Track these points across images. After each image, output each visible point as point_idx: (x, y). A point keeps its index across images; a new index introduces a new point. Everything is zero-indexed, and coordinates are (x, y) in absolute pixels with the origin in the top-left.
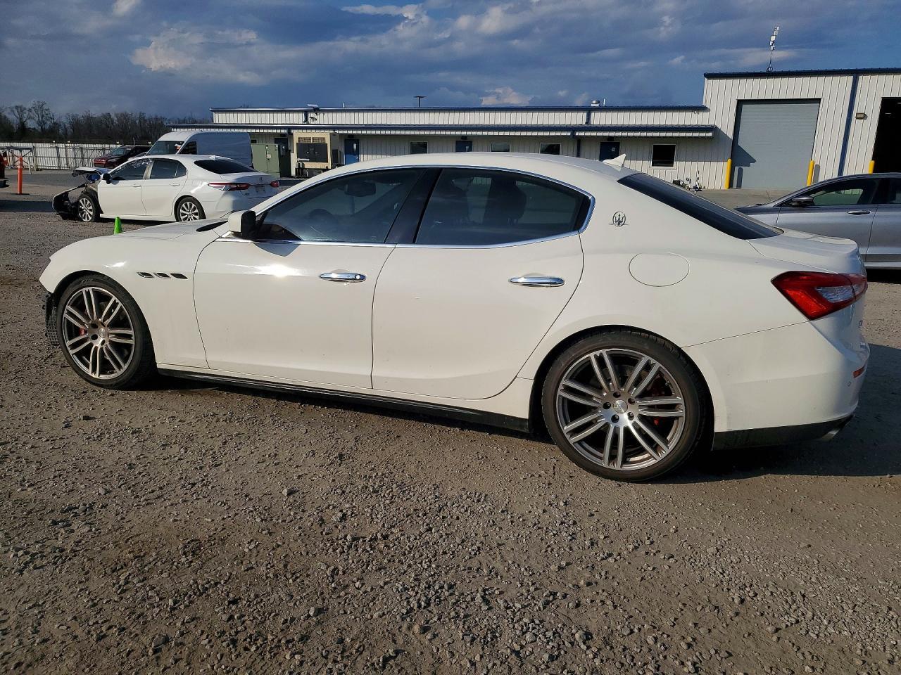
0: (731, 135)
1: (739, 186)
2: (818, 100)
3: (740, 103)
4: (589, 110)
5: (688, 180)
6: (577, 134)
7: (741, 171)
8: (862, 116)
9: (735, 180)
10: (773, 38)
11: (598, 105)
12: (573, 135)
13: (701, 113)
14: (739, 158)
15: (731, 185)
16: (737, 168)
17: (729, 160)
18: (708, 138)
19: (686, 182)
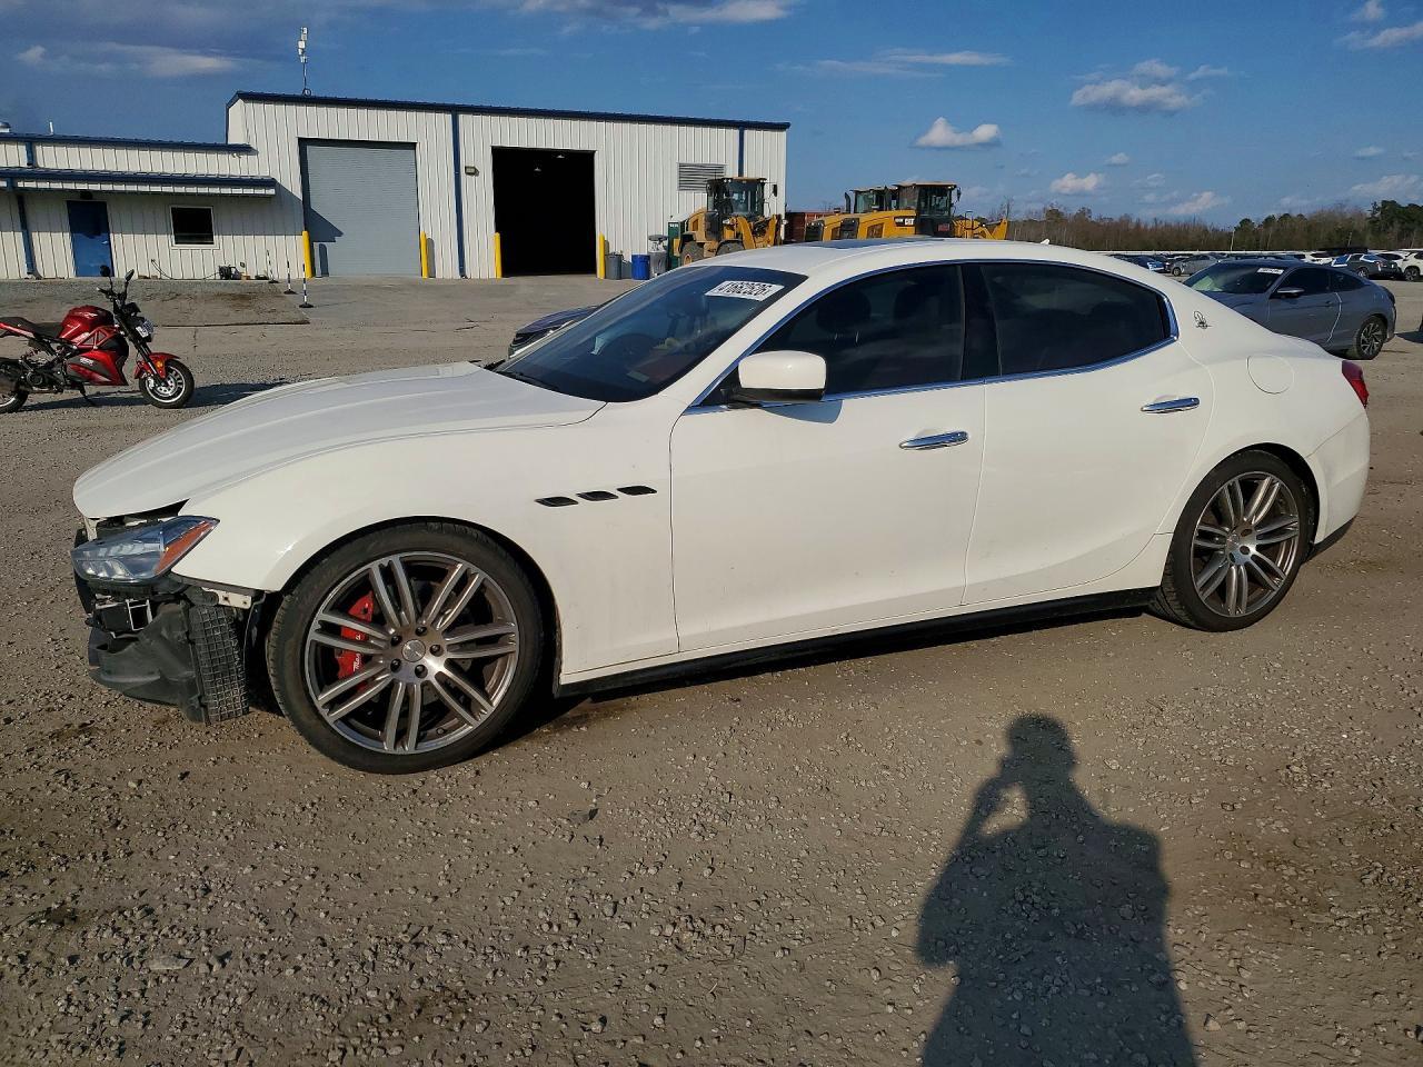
0: (299, 195)
1: (325, 273)
2: (413, 146)
3: (303, 143)
4: (32, 142)
5: (243, 265)
6: (20, 184)
7: (323, 250)
8: (473, 171)
9: (319, 264)
10: (302, 45)
11: (7, 131)
12: (14, 187)
13: (244, 157)
14: (319, 231)
15: (313, 273)
16: (316, 245)
17: (305, 233)
18: (271, 196)
19: (240, 269)
